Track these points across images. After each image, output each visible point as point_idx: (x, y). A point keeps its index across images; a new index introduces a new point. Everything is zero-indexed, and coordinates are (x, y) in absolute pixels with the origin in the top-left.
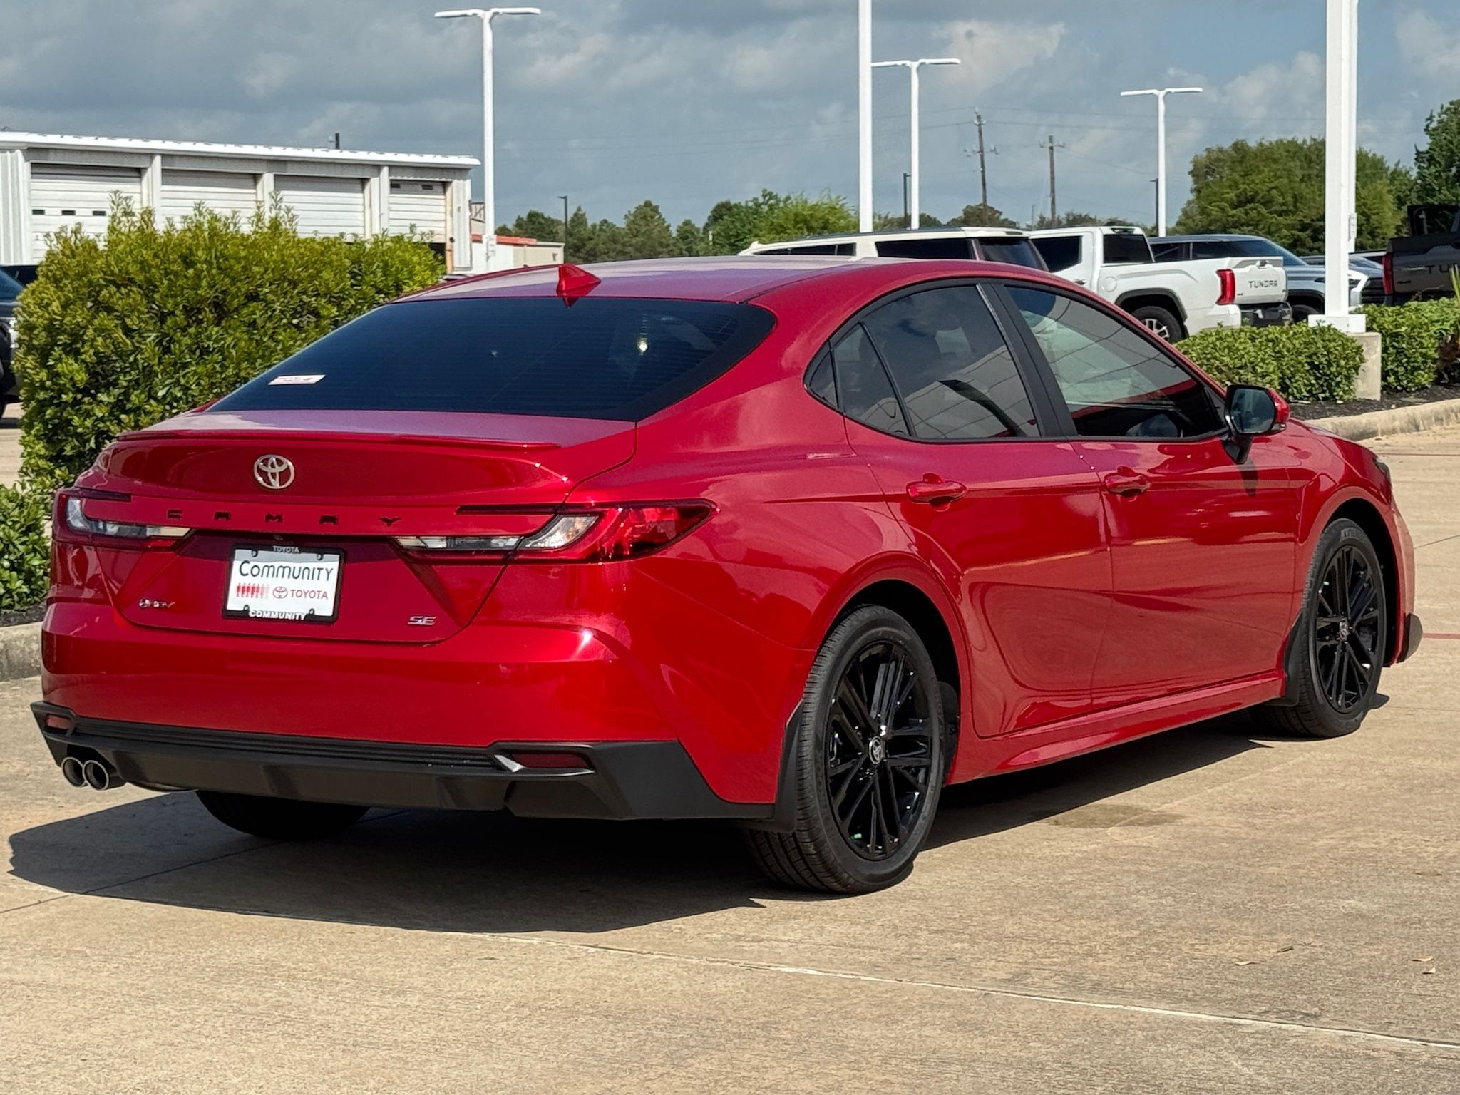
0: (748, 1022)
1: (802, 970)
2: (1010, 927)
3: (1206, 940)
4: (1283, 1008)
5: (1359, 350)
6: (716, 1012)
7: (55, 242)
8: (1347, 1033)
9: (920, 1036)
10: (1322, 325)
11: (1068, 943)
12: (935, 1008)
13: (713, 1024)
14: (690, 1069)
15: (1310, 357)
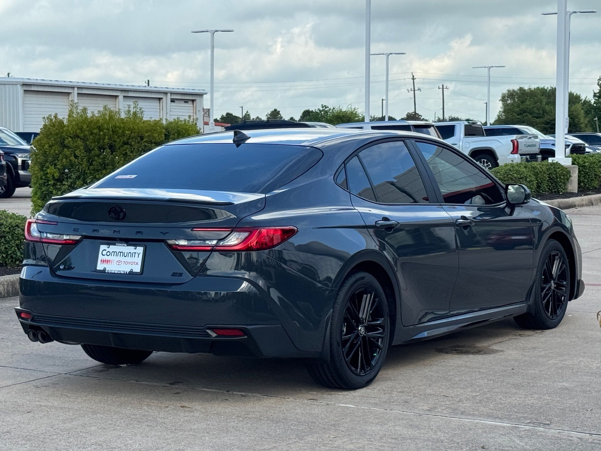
0: (327, 424)
1: (348, 405)
2: (428, 391)
3: (506, 396)
4: (536, 421)
5: (569, 172)
6: (315, 420)
7: (47, 121)
8: (561, 431)
9: (395, 430)
10: (554, 161)
11: (452, 397)
12: (400, 420)
13: (314, 424)
14: (306, 440)
15: (549, 174)
